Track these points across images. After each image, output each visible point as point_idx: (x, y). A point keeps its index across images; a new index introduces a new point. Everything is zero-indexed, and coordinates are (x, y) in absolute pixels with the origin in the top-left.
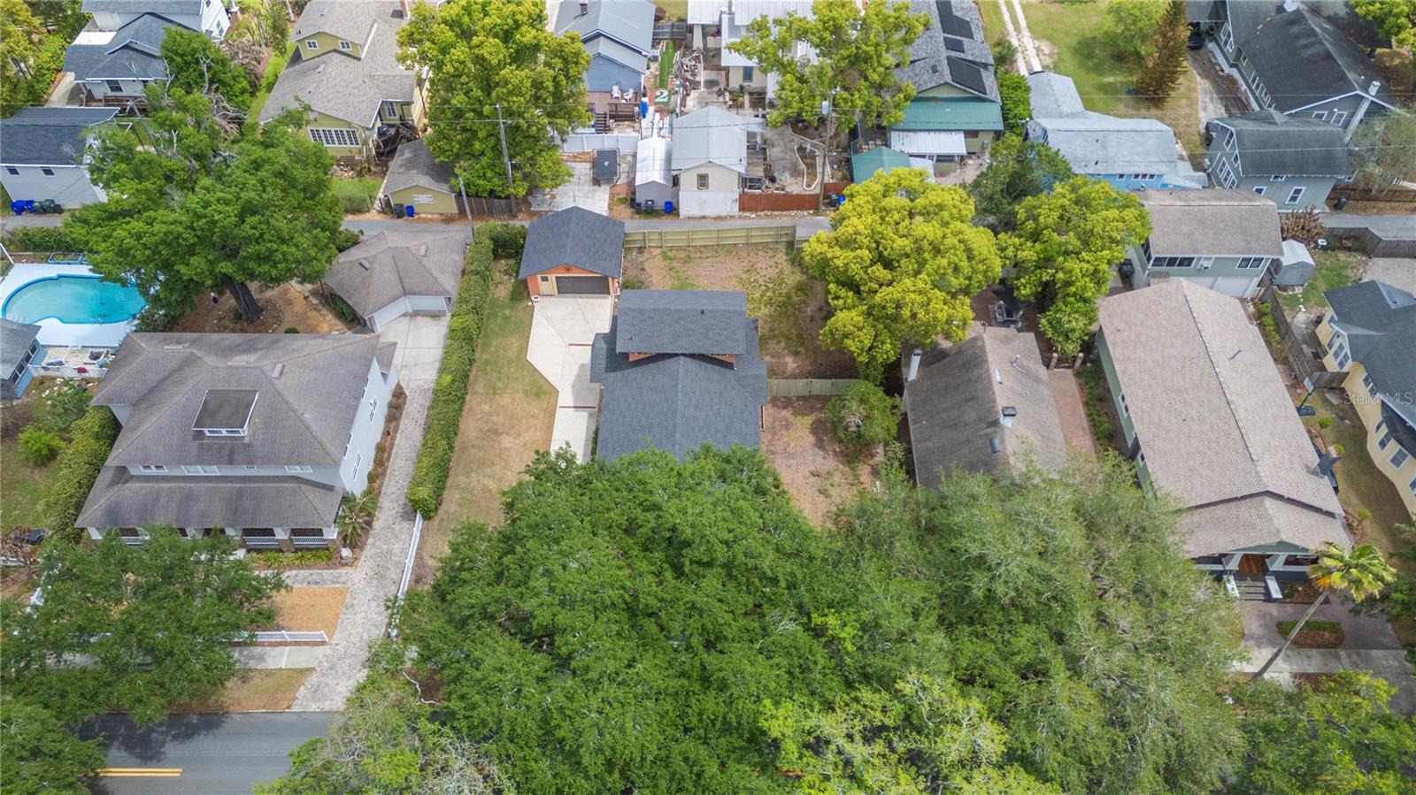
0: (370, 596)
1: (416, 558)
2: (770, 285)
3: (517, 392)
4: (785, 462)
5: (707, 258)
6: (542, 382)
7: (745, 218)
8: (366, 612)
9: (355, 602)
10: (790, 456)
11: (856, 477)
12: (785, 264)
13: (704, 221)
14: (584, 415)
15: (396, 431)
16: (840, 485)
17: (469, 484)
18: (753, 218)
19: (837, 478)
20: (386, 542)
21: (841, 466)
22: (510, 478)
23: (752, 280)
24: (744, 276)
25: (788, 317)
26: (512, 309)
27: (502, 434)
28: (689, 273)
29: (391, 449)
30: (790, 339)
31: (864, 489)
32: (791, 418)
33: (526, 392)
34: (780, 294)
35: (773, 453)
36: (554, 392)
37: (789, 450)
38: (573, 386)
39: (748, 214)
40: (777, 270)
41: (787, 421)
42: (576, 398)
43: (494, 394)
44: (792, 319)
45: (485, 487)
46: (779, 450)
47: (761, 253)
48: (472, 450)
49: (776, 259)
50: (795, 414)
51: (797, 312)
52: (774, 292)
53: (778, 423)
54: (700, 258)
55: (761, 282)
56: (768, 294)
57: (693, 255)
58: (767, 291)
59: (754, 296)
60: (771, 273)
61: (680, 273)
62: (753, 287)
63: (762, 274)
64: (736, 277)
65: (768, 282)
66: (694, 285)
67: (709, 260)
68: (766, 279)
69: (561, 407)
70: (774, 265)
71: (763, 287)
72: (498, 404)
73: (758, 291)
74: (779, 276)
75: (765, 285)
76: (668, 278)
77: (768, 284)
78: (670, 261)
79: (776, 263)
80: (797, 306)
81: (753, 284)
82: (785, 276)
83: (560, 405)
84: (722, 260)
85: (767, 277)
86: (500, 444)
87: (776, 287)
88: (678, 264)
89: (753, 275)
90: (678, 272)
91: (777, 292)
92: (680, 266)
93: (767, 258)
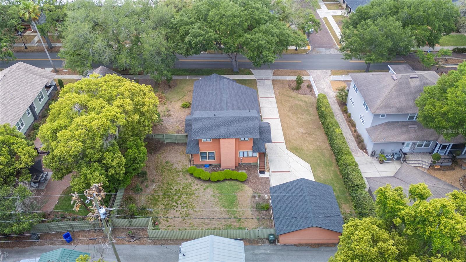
2: (174, 204)
3: (307, 150)
12: (161, 220)
15: (353, 135)
17: (309, 116)
22: (294, 118)
23: (185, 209)
24: (191, 211)
25: (167, 183)
27: (305, 133)
28: (227, 216)
30: (169, 170)
33: (303, 150)
36: (289, 149)
38: (280, 151)
40: (168, 215)
43: (318, 149)
45: (303, 115)
49: (167, 224)
51: (161, 185)
52: (173, 199)
55: (180, 206)
56: (177, 197)
58: (177, 200)
59: (186, 196)
60: (172, 213)
61: (233, 216)
62: (186, 203)
63: (178, 213)
64: (196, 212)
65: (175, 206)
66: (223, 206)
67: (214, 227)
68: (178, 209)
69: (283, 142)
70: (169, 220)
71: (179, 203)
72: (313, 145)
73: (182, 200)
74: (168, 210)
75: (177, 204)
76: (241, 213)
77: (176, 204)
78: (241, 226)
79: (167, 221)
80: (160, 189)
81: (185, 205)
82: (163, 210)
83: (284, 143)
84: (205, 226)
85: (175, 211)
86: (304, 129)
87: (171, 202)
88: (235, 224)
89: (185, 212)
90: (235, 218)
91: (171, 199)
92: (233, 222)
93: (173, 225)
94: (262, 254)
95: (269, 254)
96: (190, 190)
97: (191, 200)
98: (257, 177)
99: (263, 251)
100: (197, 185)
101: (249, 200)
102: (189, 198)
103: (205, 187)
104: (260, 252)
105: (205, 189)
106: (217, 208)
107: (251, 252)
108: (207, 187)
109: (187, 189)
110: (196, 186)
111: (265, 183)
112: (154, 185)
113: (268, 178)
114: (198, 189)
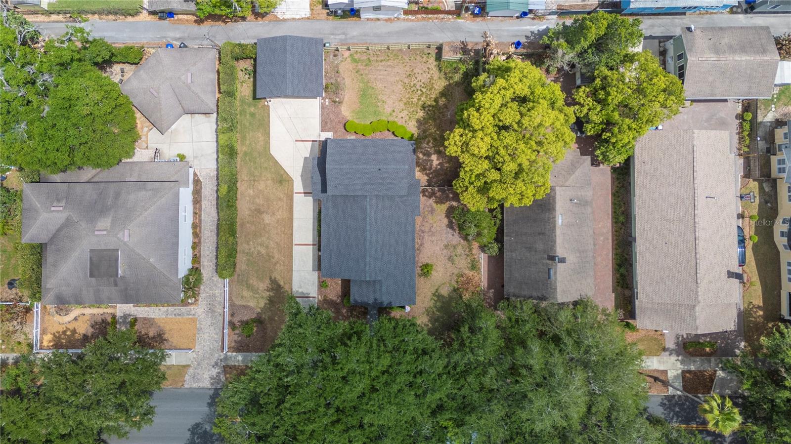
0: (209, 323)
1: (229, 300)
2: (424, 90)
3: (267, 180)
4: (430, 239)
5: (381, 61)
6: (282, 172)
7: (407, 20)
8: (209, 333)
9: (202, 327)
10: (433, 234)
11: (470, 250)
12: (434, 69)
13: (379, 22)
14: (310, 199)
15: (200, 210)
16: (460, 256)
17: (250, 249)
18: (412, 20)
19: (459, 250)
20: (211, 289)
21: (462, 241)
22: (273, 246)
23: (412, 84)
24: (406, 81)
25: (435, 120)
26: (255, 106)
27: (263, 212)
28: (370, 76)
29: (200, 223)
31: (474, 258)
32: (434, 205)
33: (273, 179)
34: (430, 98)
35: (423, 232)
36: (290, 181)
37: (432, 229)
38: (302, 176)
39: (410, 17)
40: (429, 76)
41: (432, 208)
42: (304, 187)
43: (254, 181)
44: (438, 121)
45: (259, 253)
46: (427, 229)
47: (418, 58)
48: (248, 225)
49: (428, 65)
50: (437, 202)
51: (441, 116)
52: (426, 97)
53: (427, 209)
54: (377, 61)
55: (418, 87)
56: (422, 99)
57: (372, 59)
58: (421, 95)
59: (413, 100)
60: (425, 78)
61: (364, 76)
62: (412, 92)
63: (419, 79)
64: (401, 81)
65: (423, 87)
66: (373, 88)
67: (383, 63)
68: (421, 83)
69: (296, 193)
70: (427, 70)
71: (419, 91)
72: (258, 189)
73: (416, 95)
74: (430, 82)
75: (421, 90)
76: (355, 81)
77: (423, 89)
78: (356, 64)
79: (428, 68)
80: (441, 110)
81: (413, 89)
82: (434, 82)
83: (295, 191)
84: (391, 64)
85: (422, 81)
86: (264, 220)
87: (428, 92)
88: (362, 67)
89: (413, 80)
90: (362, 75)
91: (428, 97)
92: (363, 69)
93: (422, 63)
94: (339, 35)
95: (333, 34)
96: (409, 108)
97: (407, 96)
98: (335, 132)
99: (337, 37)
100: (402, 118)
101: (346, 99)
102: (409, 98)
103: (394, 114)
104: (340, 37)
105: (394, 111)
106: (380, 86)
107: (348, 36)
108: (391, 114)
109: (413, 111)
110: (403, 116)
111: (326, 123)
112: (449, 116)
113: (322, 131)
114: (400, 112)
